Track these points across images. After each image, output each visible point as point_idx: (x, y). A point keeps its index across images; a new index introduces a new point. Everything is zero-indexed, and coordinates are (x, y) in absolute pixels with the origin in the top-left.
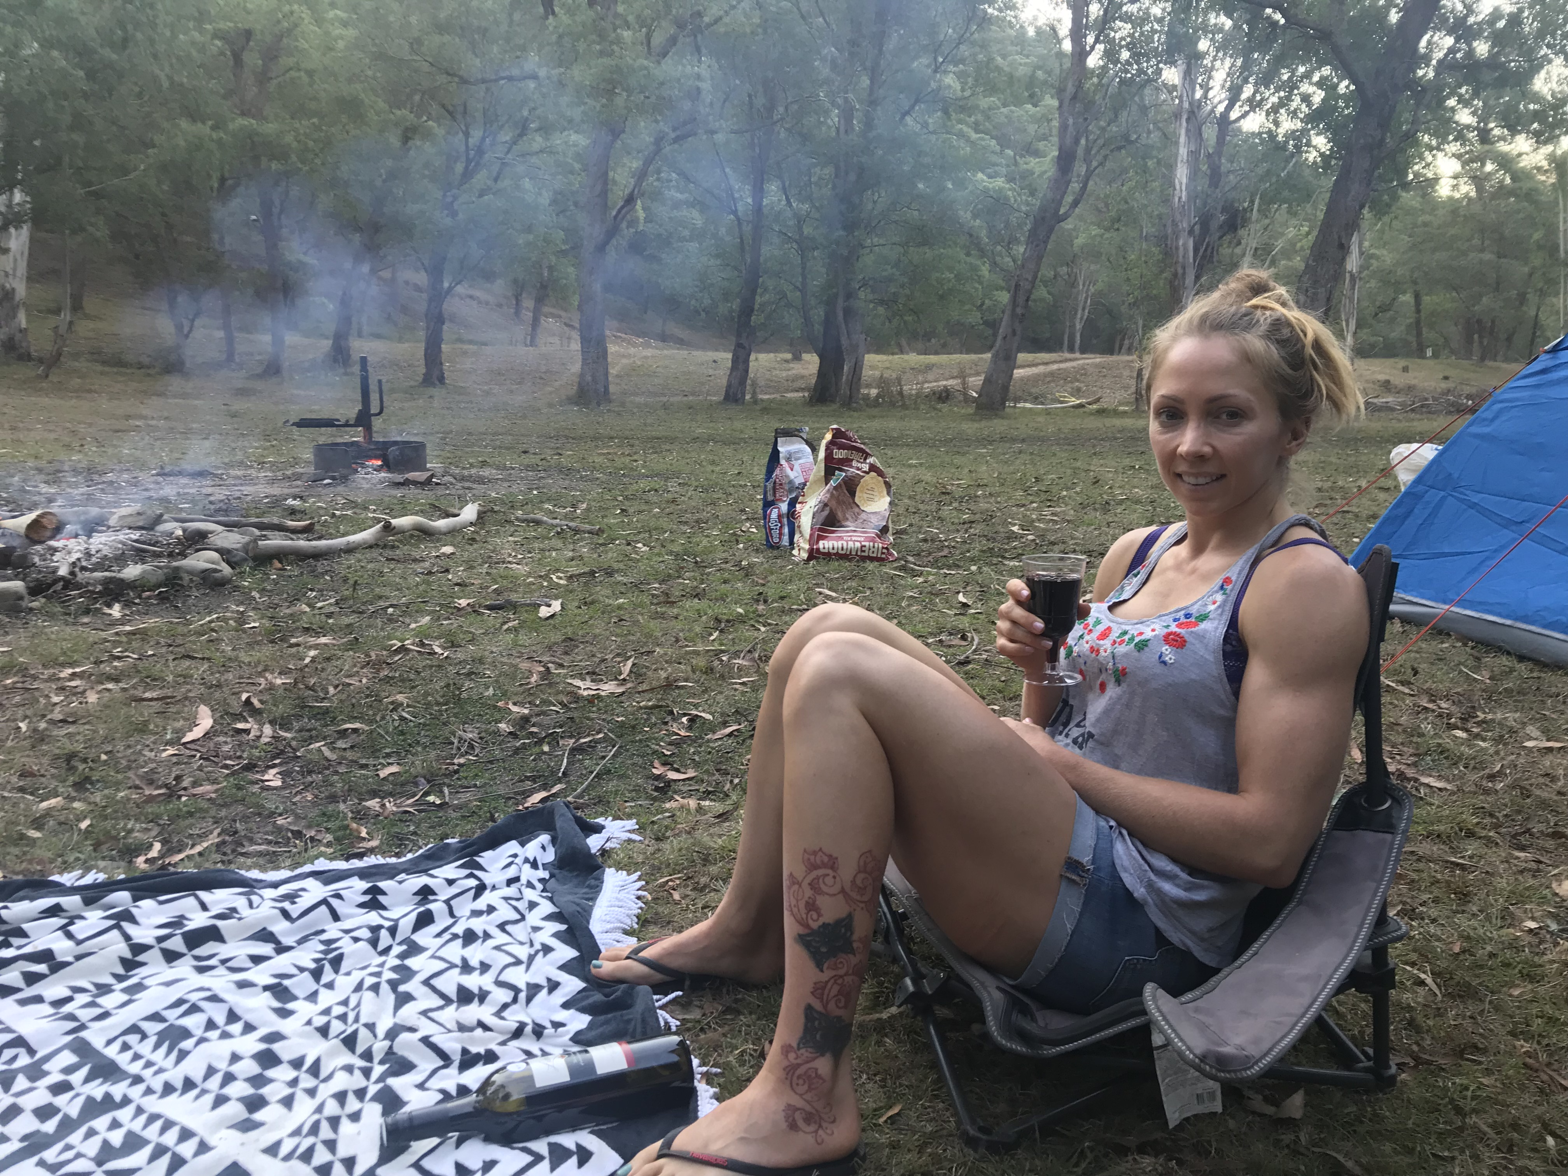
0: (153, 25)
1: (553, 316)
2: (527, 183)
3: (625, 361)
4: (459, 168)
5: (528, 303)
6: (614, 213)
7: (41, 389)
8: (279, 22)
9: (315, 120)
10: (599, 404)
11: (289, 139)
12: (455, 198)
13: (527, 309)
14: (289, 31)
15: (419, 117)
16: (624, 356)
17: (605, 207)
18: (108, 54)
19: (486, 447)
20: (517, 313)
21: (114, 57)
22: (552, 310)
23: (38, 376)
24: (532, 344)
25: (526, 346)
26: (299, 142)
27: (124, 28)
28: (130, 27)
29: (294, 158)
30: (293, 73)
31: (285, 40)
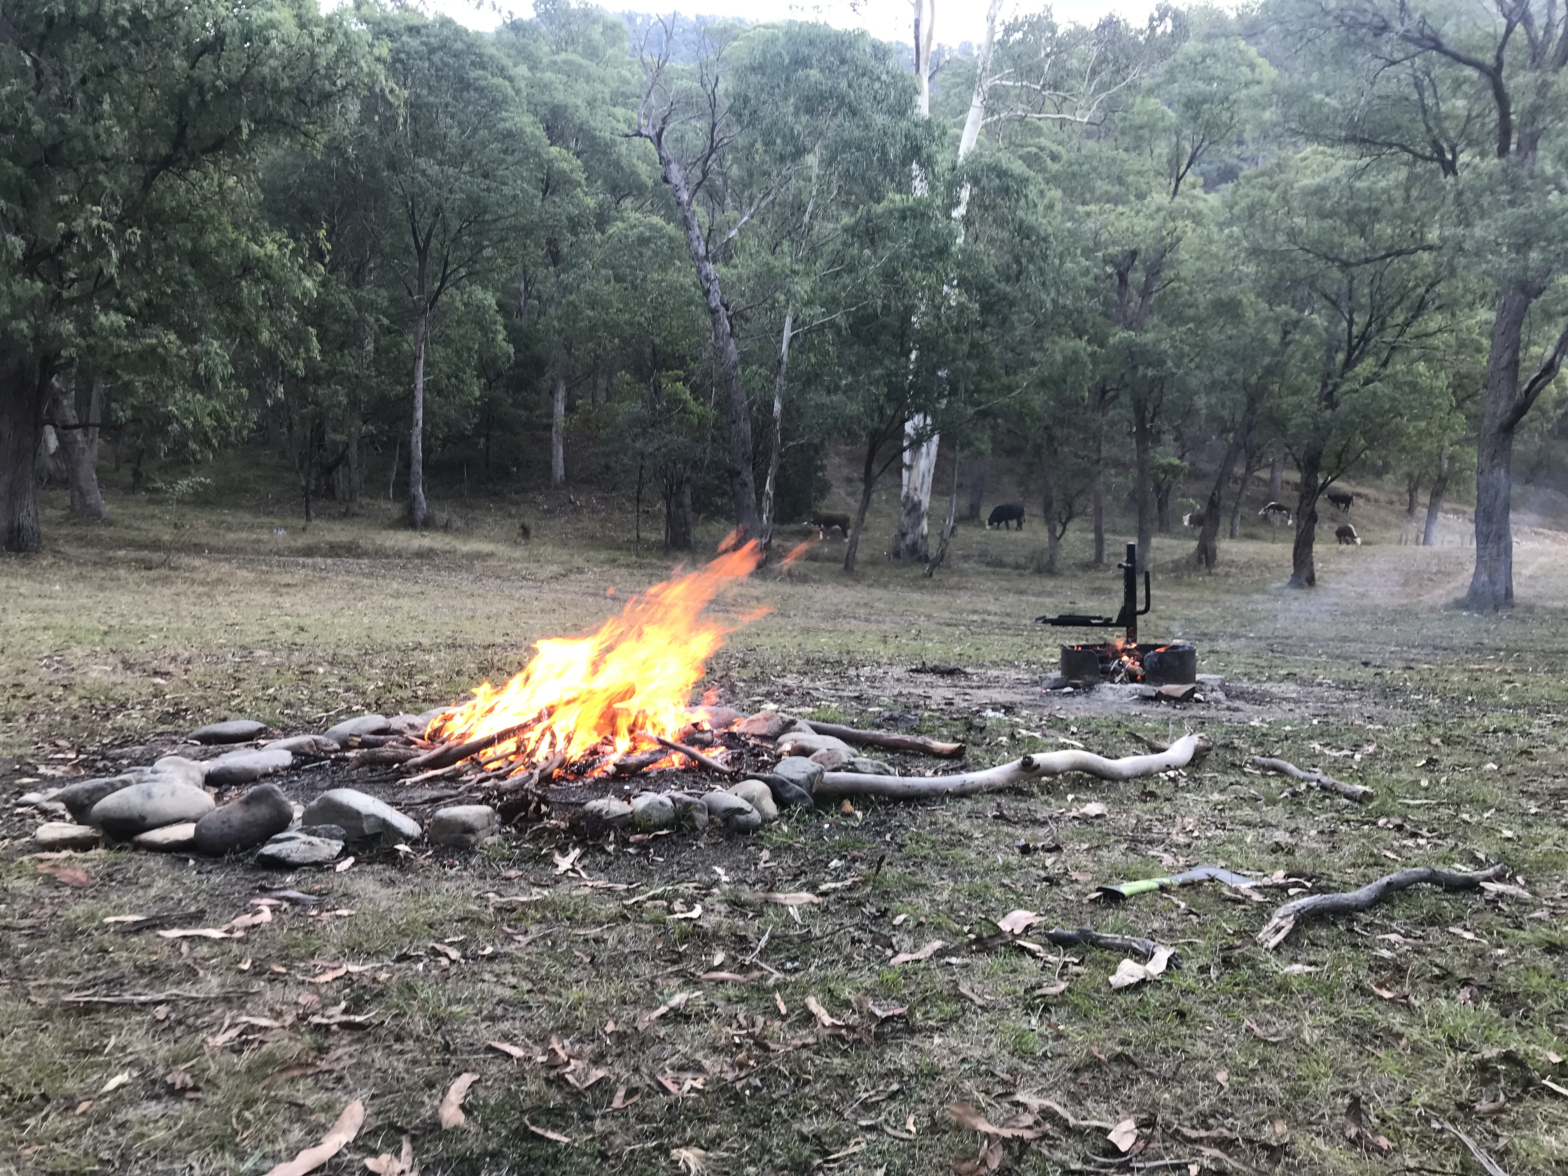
0: (1045, 257)
1: (1455, 512)
2: (1421, 367)
3: (1542, 559)
4: (1341, 357)
5: (1424, 498)
6: (1526, 386)
7: (923, 587)
8: (1163, 239)
9: (1191, 325)
10: (1496, 609)
11: (1165, 345)
12: (1336, 386)
13: (1424, 505)
14: (1172, 246)
15: (1302, 311)
16: (1542, 554)
17: (1514, 380)
18: (1002, 286)
19: (1320, 655)
20: (1410, 511)
21: (1008, 289)
22: (1454, 506)
23: (924, 576)
24: (1426, 541)
25: (1417, 543)
26: (1175, 348)
27: (1018, 261)
28: (1024, 261)
29: (1170, 364)
30: (1174, 284)
31: (1168, 255)
